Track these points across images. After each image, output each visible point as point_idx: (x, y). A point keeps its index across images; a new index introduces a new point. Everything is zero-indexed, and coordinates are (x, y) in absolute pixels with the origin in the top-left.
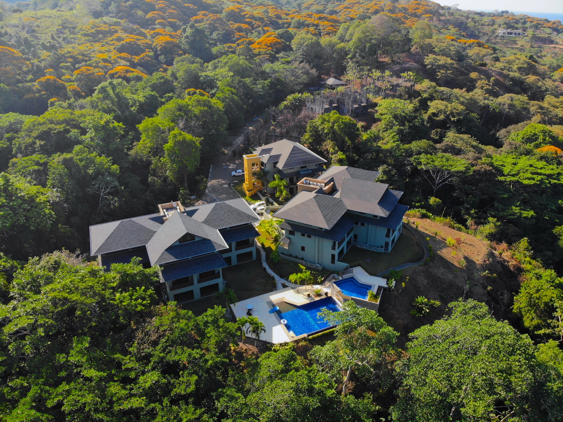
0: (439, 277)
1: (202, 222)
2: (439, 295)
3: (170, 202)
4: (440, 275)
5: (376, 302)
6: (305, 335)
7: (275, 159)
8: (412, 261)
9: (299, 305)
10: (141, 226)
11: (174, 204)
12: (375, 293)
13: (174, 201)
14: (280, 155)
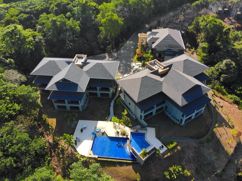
0: (204, 156)
1: (85, 71)
2: (196, 168)
3: (82, 54)
4: (206, 154)
5: (144, 158)
6: (96, 157)
7: (153, 41)
8: (192, 137)
9: (109, 136)
10: (57, 65)
11: (83, 55)
12: (147, 151)
13: (83, 54)
14: (159, 38)
